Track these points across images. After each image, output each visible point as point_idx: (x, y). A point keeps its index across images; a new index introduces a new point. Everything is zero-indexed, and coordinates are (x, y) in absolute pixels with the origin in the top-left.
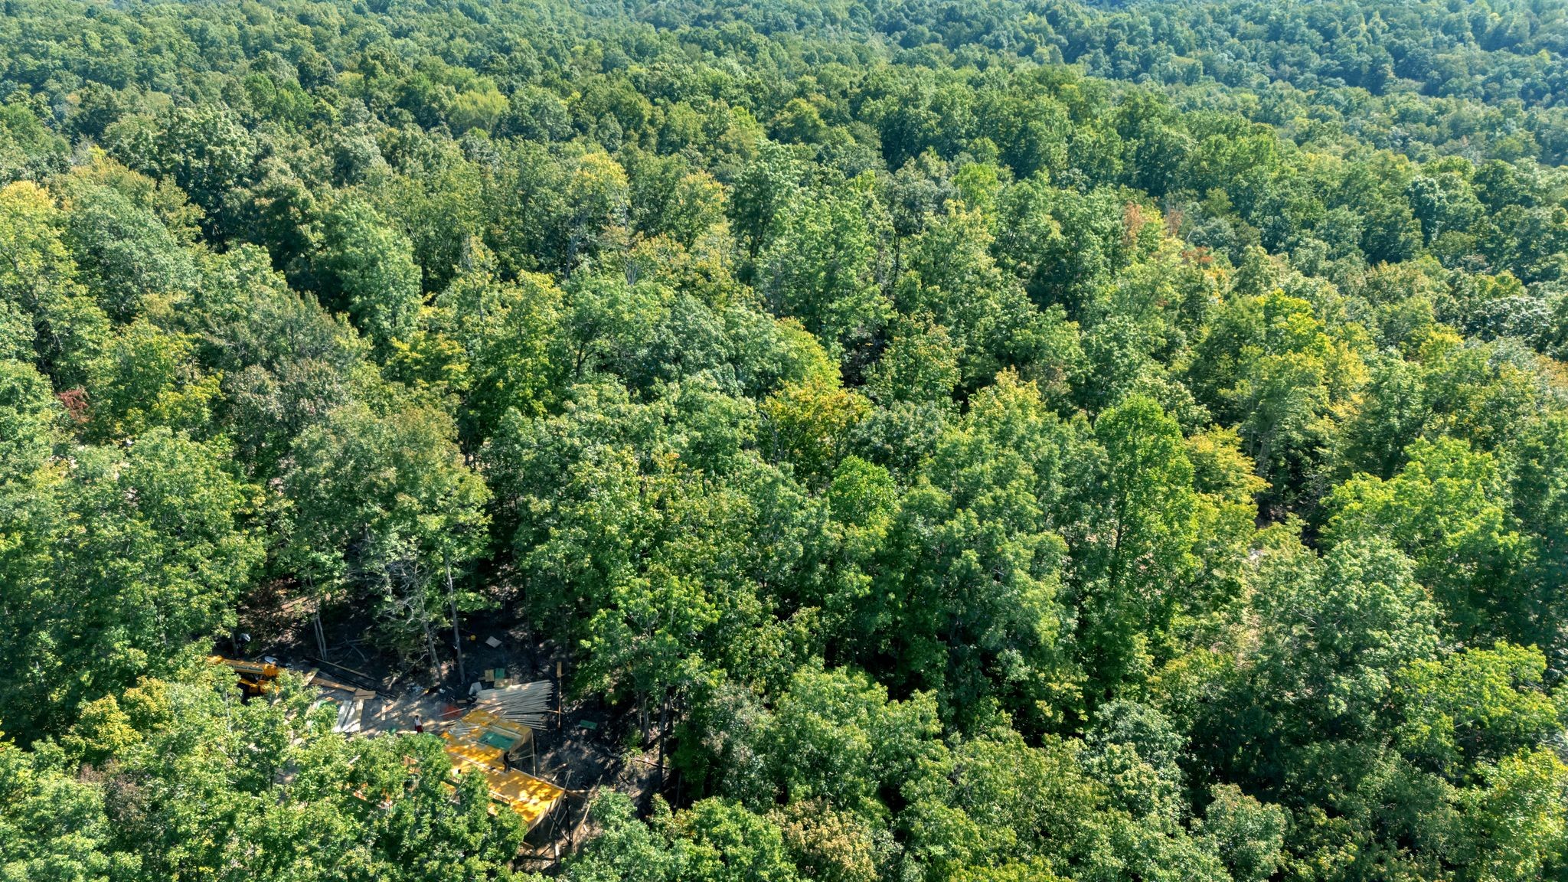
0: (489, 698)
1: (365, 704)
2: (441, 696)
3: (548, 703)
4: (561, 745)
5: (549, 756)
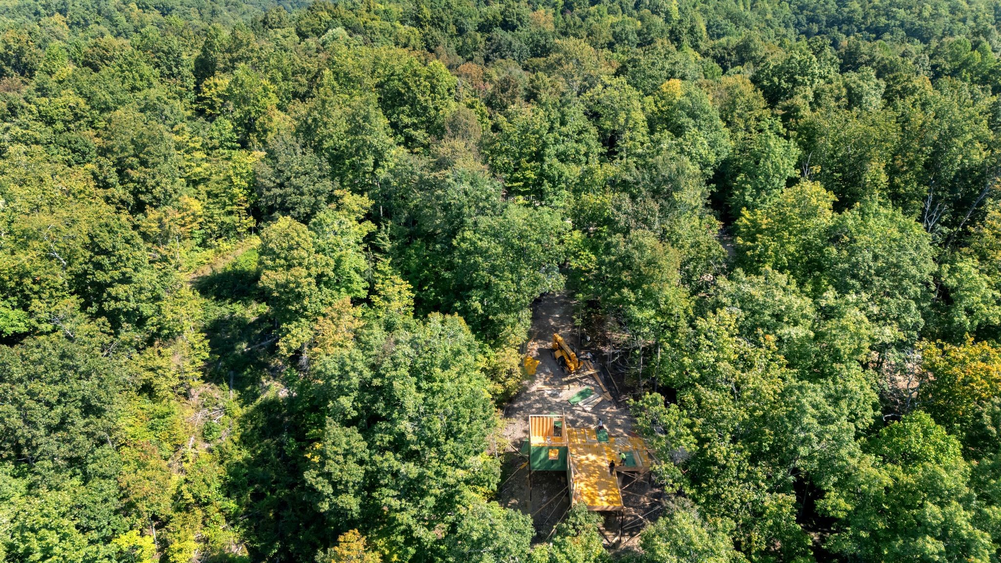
1: (602, 401)
5: (657, 490)
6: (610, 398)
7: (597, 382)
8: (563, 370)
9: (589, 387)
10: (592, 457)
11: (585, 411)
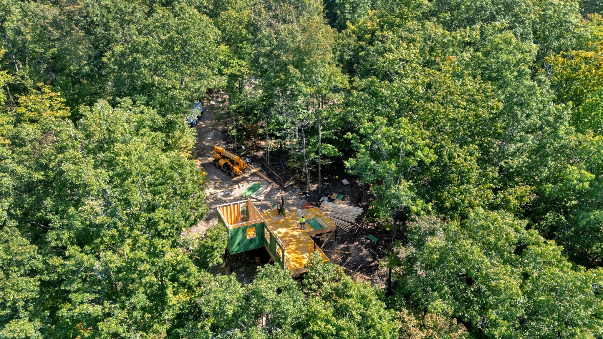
0: (327, 205)
1: (271, 190)
2: (307, 197)
3: (356, 219)
4: (352, 243)
5: (342, 246)
6: (277, 186)
7: (260, 177)
8: (230, 174)
9: (257, 183)
10: (283, 230)
11: (260, 201)
